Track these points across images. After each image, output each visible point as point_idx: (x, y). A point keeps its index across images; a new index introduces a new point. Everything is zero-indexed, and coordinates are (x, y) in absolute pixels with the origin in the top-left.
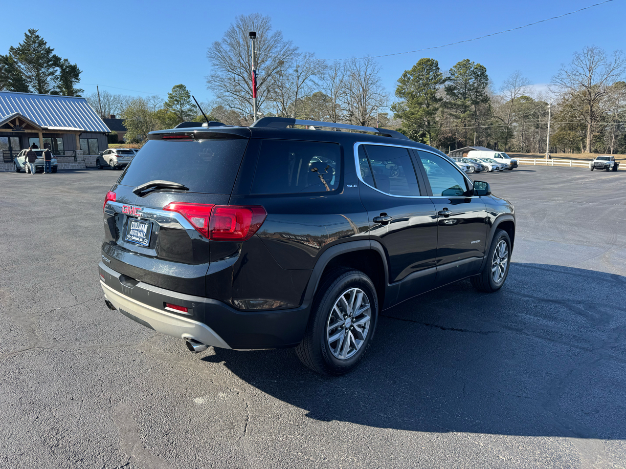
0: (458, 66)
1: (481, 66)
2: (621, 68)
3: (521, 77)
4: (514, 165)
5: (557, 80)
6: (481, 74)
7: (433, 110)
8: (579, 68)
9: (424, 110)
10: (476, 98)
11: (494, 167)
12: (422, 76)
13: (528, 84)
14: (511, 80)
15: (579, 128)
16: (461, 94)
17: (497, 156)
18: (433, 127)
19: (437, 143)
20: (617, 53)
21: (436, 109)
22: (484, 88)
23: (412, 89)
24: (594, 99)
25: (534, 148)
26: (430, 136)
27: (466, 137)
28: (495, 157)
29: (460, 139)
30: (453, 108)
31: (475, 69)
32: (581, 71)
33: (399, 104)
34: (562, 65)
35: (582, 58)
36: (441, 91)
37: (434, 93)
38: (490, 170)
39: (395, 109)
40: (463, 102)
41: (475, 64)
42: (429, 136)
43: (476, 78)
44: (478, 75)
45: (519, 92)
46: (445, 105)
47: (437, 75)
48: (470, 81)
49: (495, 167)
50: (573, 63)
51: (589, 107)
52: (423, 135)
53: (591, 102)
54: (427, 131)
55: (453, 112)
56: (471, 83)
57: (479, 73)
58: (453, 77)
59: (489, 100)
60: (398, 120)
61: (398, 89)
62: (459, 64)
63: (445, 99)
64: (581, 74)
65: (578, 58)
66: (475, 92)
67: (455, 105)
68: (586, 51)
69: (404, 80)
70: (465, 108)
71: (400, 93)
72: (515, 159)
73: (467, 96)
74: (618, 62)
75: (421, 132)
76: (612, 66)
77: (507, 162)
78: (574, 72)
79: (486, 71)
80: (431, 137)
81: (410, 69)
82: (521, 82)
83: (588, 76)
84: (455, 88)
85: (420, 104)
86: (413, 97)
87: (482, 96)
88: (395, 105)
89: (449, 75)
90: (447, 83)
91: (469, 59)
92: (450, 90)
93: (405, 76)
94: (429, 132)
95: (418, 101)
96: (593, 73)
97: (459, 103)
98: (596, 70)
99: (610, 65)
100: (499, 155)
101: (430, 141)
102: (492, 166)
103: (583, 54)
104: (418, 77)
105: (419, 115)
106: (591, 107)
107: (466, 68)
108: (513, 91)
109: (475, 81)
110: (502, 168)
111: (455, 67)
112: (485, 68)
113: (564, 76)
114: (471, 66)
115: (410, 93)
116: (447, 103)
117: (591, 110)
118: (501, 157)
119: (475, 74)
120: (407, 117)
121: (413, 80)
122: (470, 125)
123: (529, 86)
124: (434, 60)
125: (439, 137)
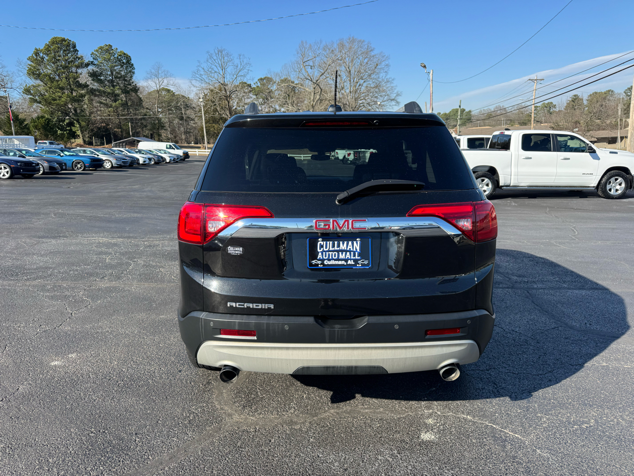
0: (100, 50)
1: (125, 54)
2: (246, 70)
3: (162, 68)
4: (186, 155)
5: (197, 75)
6: (126, 62)
7: (79, 97)
8: (213, 67)
9: (68, 96)
10: (125, 87)
11: (171, 158)
12: (59, 56)
13: (170, 76)
14: (153, 71)
15: (221, 121)
16: (108, 81)
17: (168, 147)
18: (82, 116)
19: (88, 133)
20: (241, 57)
21: (83, 96)
22: (131, 77)
23: (48, 70)
24: (230, 95)
25: (182, 140)
26: (80, 125)
27: (121, 128)
28: (167, 148)
29: (115, 130)
30: (101, 95)
31: (120, 56)
32: (216, 69)
33: (34, 86)
34: (199, 61)
35: (215, 58)
36: (84, 76)
37: (78, 77)
38: (168, 161)
39: (30, 92)
40: (112, 90)
41: (119, 50)
42: (78, 126)
43: (122, 66)
44: (123, 63)
45: (163, 84)
46: (92, 92)
47: (77, 57)
48: (116, 68)
49: (173, 158)
50: (207, 61)
51: (227, 103)
52: (71, 124)
53: (228, 98)
54: (75, 120)
55: (103, 99)
56: (117, 71)
57: (124, 61)
58: (96, 62)
59: (138, 90)
60: (35, 105)
61: (30, 69)
62: (101, 48)
63: (91, 86)
64: (216, 72)
65: (211, 57)
66: (123, 80)
67: (104, 92)
68: (216, 52)
69: (37, 59)
70: (115, 97)
71: (34, 74)
72: (187, 150)
73: (115, 84)
74: (243, 64)
75: (67, 121)
76: (239, 68)
77: (180, 152)
78: (210, 70)
79: (131, 59)
80: (81, 127)
81: (42, 47)
82: (163, 74)
83: (222, 74)
84: (101, 74)
85: (62, 89)
86: (52, 80)
87: (130, 85)
88: (29, 87)
89: (92, 60)
90: (91, 68)
91: (111, 45)
92: (94, 75)
93: (37, 54)
94: (78, 121)
95: (59, 85)
96: (226, 72)
97: (109, 90)
98: (227, 70)
99: (237, 66)
100: (170, 146)
101: (81, 131)
102: (170, 157)
103: (215, 54)
104: (55, 58)
105: (62, 101)
106: (229, 102)
107: (110, 53)
108: (157, 82)
109: (121, 69)
110: (178, 159)
111: (97, 51)
112: (130, 57)
113: (202, 73)
114: (115, 52)
115: (46, 75)
116: (95, 90)
117: (229, 106)
118: (173, 148)
119: (120, 61)
120: (48, 103)
121: (48, 60)
122: (123, 115)
123: (171, 78)
124: (70, 41)
125: (91, 127)
